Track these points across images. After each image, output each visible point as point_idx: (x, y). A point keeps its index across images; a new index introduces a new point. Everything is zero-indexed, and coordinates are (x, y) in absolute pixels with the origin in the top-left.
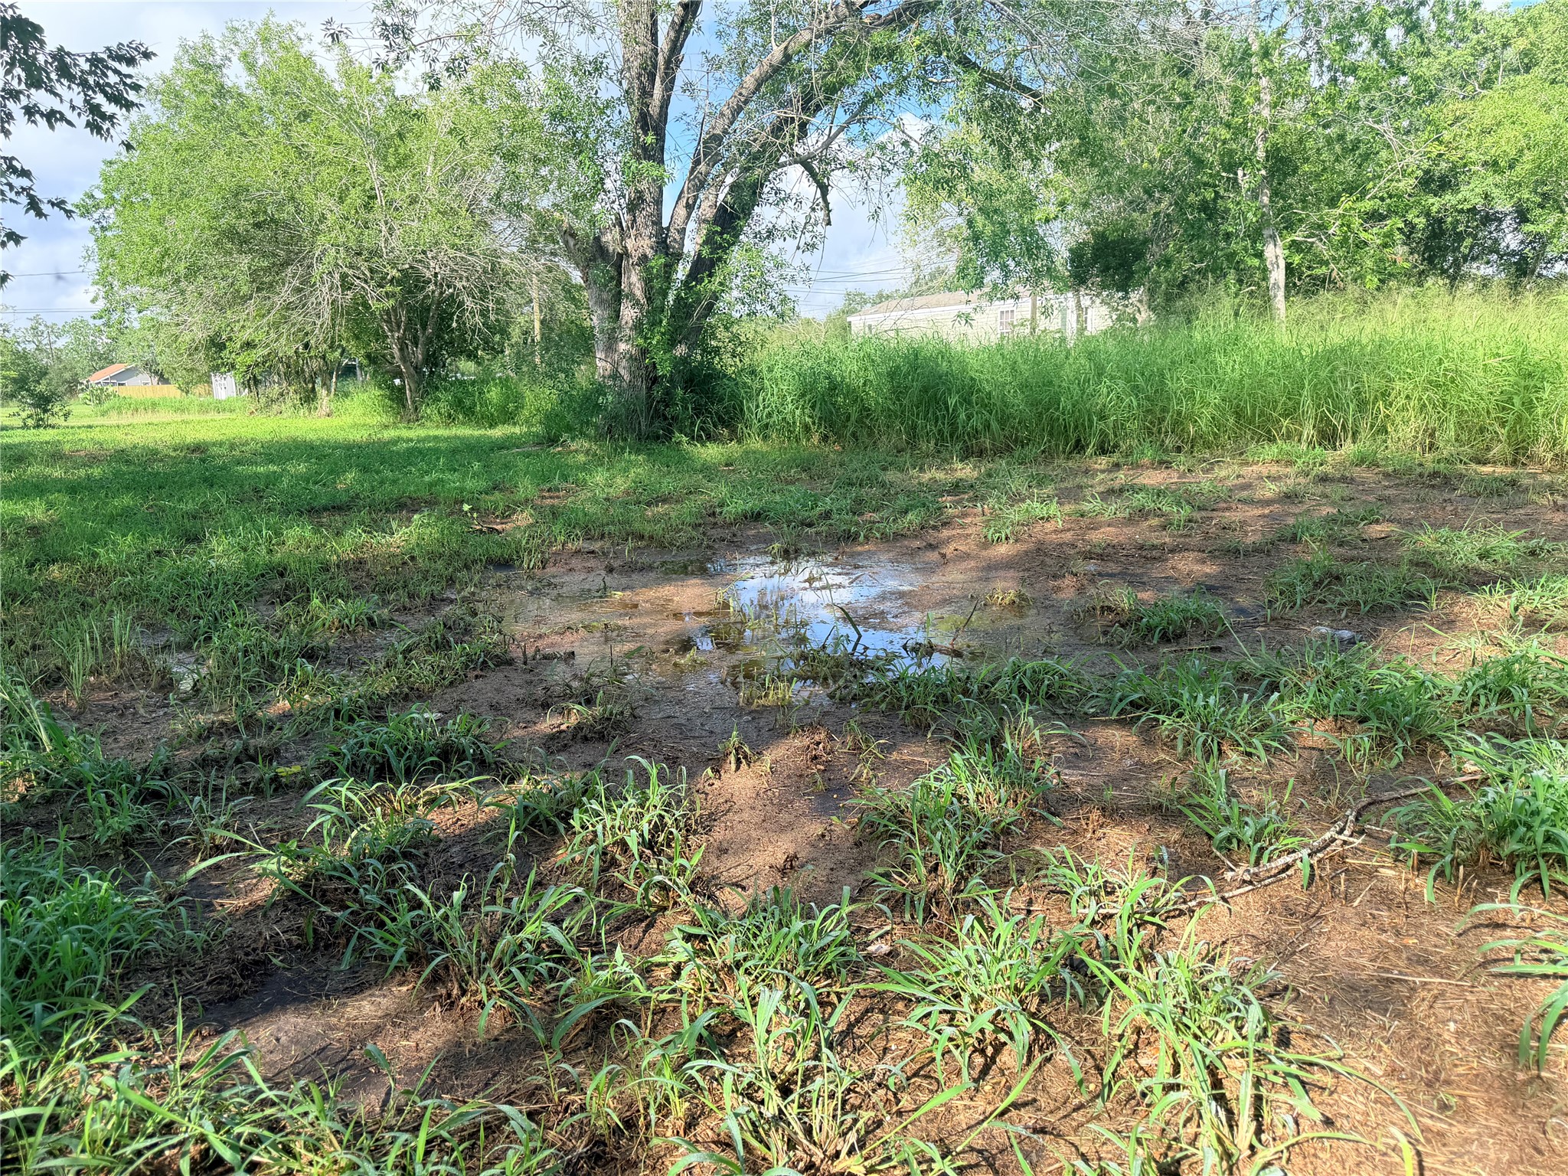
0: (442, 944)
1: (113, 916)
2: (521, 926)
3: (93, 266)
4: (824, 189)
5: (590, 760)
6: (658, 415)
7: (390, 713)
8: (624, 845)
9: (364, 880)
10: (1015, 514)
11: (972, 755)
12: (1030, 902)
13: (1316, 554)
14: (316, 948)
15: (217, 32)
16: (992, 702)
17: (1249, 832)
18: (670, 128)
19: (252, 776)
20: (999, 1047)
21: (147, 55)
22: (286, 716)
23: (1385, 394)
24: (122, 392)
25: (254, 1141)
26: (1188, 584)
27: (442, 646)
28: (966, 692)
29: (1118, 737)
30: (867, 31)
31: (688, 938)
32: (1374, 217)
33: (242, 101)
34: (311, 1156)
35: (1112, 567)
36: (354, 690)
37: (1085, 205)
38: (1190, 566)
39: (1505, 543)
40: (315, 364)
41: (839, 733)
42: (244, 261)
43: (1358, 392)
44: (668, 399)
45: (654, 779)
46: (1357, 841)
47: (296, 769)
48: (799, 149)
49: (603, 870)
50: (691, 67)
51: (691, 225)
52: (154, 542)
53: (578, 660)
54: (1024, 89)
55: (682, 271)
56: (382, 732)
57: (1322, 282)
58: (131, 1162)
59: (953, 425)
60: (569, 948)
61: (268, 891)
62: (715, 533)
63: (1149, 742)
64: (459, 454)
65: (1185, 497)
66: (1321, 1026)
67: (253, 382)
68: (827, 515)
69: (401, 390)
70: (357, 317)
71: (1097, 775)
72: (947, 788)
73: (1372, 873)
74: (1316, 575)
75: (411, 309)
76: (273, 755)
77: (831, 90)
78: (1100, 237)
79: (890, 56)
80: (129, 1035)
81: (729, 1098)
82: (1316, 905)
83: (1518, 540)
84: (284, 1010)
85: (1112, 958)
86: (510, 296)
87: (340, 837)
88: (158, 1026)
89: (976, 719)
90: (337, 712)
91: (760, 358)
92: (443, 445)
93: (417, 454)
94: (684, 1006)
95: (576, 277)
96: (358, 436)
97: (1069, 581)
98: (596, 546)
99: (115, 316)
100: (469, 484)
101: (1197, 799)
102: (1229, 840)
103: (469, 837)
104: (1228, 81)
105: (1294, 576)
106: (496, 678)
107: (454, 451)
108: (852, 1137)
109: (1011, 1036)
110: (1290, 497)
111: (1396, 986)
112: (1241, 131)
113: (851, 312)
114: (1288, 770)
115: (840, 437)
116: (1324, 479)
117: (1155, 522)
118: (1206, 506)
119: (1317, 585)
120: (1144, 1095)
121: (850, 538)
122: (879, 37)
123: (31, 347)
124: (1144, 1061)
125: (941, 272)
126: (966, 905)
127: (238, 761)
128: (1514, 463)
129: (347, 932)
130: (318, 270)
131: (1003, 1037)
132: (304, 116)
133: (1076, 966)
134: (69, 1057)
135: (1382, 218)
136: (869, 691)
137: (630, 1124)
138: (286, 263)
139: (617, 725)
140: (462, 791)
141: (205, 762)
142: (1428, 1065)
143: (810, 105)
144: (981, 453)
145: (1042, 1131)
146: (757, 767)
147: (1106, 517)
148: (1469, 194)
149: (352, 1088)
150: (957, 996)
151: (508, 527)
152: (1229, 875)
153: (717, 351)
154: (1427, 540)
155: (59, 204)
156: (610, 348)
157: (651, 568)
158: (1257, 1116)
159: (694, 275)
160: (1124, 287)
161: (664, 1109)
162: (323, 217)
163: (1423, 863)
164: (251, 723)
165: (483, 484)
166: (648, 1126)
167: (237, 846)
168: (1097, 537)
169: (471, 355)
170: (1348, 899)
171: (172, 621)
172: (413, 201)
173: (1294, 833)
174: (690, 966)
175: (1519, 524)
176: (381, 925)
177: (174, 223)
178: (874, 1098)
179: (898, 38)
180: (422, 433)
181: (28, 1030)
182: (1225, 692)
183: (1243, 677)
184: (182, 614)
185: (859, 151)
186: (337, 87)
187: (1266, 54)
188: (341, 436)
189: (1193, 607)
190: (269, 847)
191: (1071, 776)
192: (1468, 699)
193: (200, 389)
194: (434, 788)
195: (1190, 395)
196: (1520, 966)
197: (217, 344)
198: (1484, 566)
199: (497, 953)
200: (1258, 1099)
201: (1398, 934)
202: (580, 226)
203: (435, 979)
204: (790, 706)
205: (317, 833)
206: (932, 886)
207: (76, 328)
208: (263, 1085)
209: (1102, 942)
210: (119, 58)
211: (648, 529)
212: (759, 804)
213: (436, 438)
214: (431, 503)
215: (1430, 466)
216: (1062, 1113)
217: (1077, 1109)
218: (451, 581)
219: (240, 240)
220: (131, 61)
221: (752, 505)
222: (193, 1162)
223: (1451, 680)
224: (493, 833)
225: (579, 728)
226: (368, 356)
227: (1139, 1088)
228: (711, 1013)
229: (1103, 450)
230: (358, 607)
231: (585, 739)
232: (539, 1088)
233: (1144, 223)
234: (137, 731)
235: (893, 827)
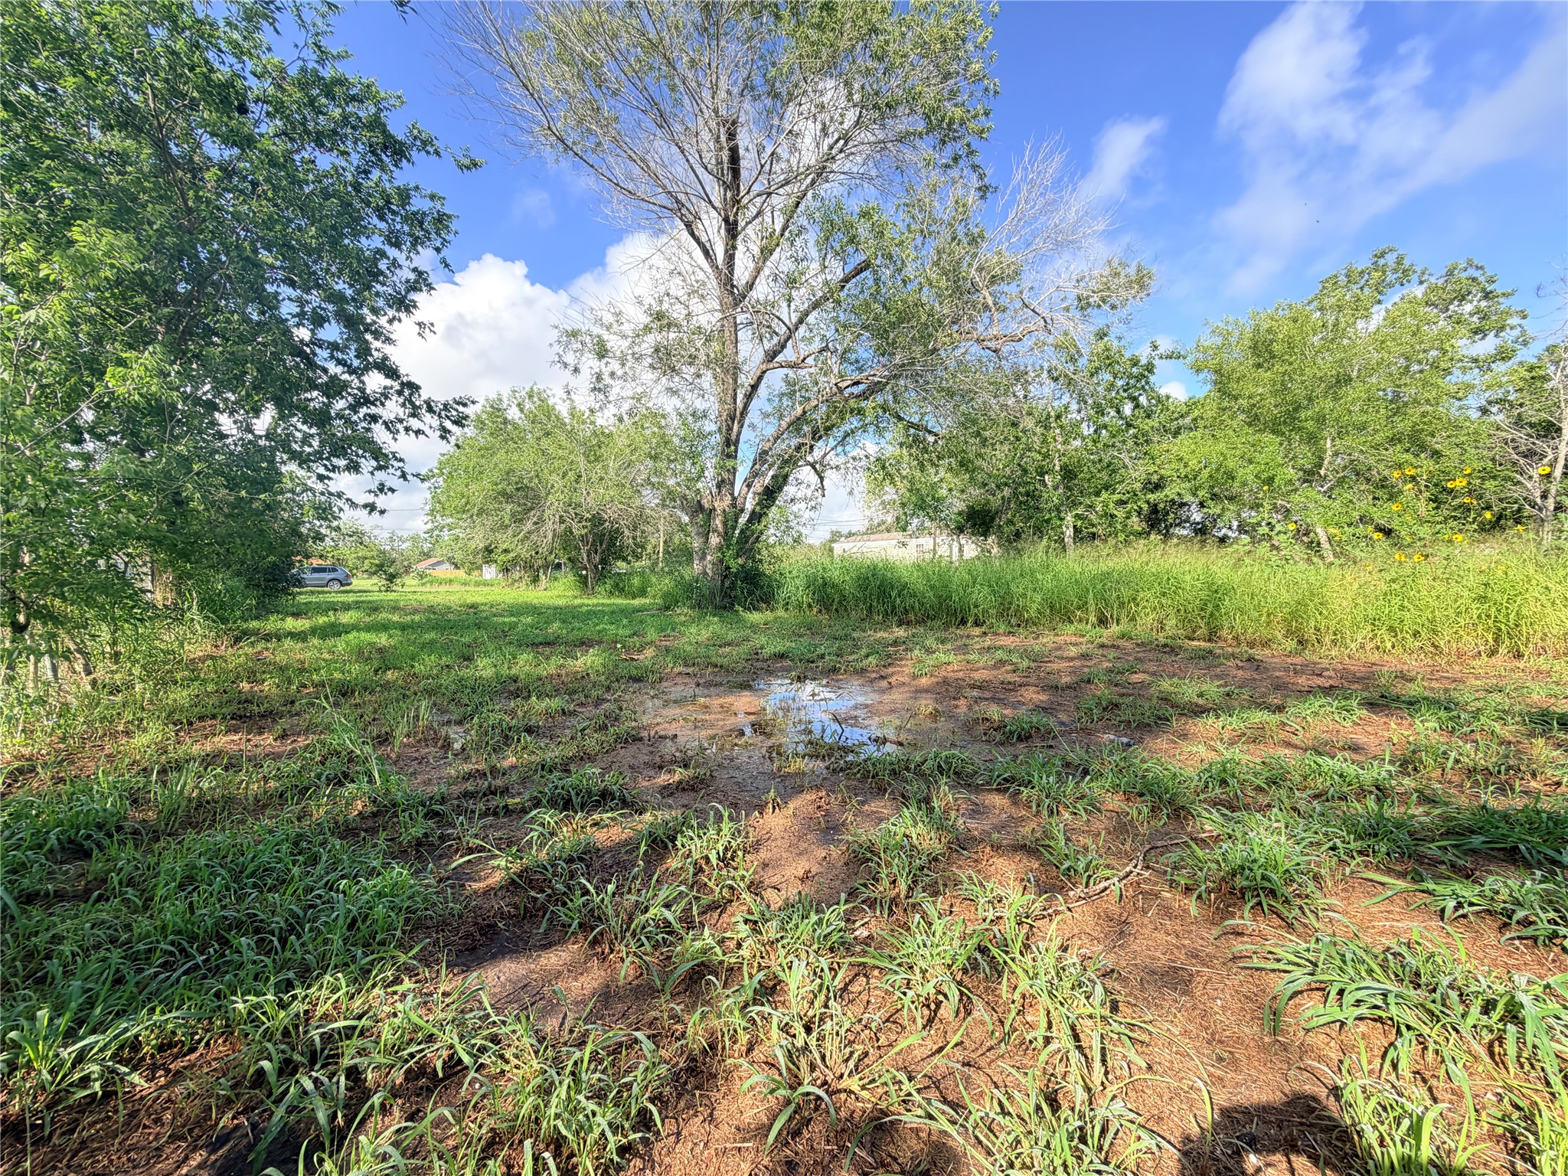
0: (599, 918)
1: (409, 893)
2: (647, 909)
3: (427, 507)
4: (822, 479)
5: (686, 802)
6: (726, 595)
7: (573, 768)
8: (707, 859)
9: (555, 875)
10: (931, 661)
11: (914, 810)
12: (952, 906)
13: (1102, 691)
14: (524, 918)
15: (505, 394)
16: (923, 775)
17: (1081, 866)
18: (741, 445)
19: (493, 804)
20: (938, 1004)
21: (473, 402)
22: (513, 767)
23: (1134, 599)
24: (434, 573)
25: (483, 1050)
26: (1031, 707)
27: (603, 728)
28: (907, 769)
29: (998, 800)
30: (846, 400)
31: (746, 921)
32: (1122, 503)
33: (516, 427)
34: (516, 1062)
35: (988, 695)
36: (553, 753)
37: (963, 491)
38: (1033, 695)
39: (1213, 689)
40: (540, 562)
41: (834, 792)
42: (509, 507)
43: (1118, 597)
44: (732, 587)
45: (726, 818)
46: (1147, 874)
47: (517, 800)
48: (810, 458)
49: (695, 874)
50: (753, 416)
51: (750, 495)
52: (444, 660)
53: (679, 739)
54: (930, 432)
55: (743, 519)
56: (569, 781)
57: (1093, 536)
58: (406, 1061)
59: (894, 608)
60: (676, 925)
61: (498, 879)
62: (759, 665)
63: (1015, 803)
64: (616, 614)
65: (1026, 654)
66: (1136, 998)
67: (506, 570)
68: (822, 656)
69: (586, 577)
70: (566, 539)
71: (986, 824)
72: (900, 831)
73: (1157, 896)
74: (1104, 704)
75: (595, 534)
76: (505, 791)
77: (828, 429)
78: (971, 508)
79: (859, 413)
80: (411, 972)
81: (775, 1032)
82: (1125, 914)
83: (1218, 687)
84: (503, 958)
85: (1005, 946)
86: (649, 529)
87: (541, 846)
88: (428, 966)
89: (914, 787)
90: (543, 766)
91: (785, 565)
92: (606, 609)
93: (591, 614)
94: (745, 968)
95: (686, 519)
96: (561, 602)
97: (962, 702)
98: (690, 670)
99: (436, 532)
100: (621, 632)
101: (1047, 842)
102: (1068, 869)
103: (615, 848)
104: (1039, 430)
105: (1092, 703)
106: (633, 749)
107: (613, 612)
108: (851, 1064)
109: (946, 996)
110: (1084, 656)
111: (1181, 972)
112: (1046, 456)
113: (833, 541)
114: (1100, 824)
115: (828, 610)
116: (1102, 646)
117: (1009, 668)
118: (1037, 659)
119: (1105, 709)
120: (1031, 1042)
121: (835, 670)
122: (852, 403)
123: (388, 548)
124: (1029, 1018)
125: (884, 523)
126: (914, 906)
127: (485, 795)
128: (1210, 640)
129: (544, 909)
130: (547, 512)
131: (941, 998)
132: (548, 434)
133: (983, 950)
134: (374, 986)
135: (1125, 503)
136: (850, 765)
137: (712, 1047)
138: (532, 509)
139: (702, 781)
140: (613, 819)
141: (467, 795)
142: (1207, 1029)
143: (816, 436)
144: (908, 623)
145: (968, 1064)
146: (785, 811)
147: (981, 664)
148: (1170, 492)
149: (544, 1014)
150: (911, 968)
151: (641, 657)
152: (1071, 893)
153: (761, 561)
154: (1166, 685)
155: (417, 476)
156: (703, 558)
157: (721, 684)
158: (1104, 1061)
159: (750, 521)
160: (985, 534)
161: (734, 1040)
162: (553, 486)
163: (1188, 890)
164: (494, 770)
165: (628, 632)
166: (724, 1048)
167: (481, 849)
168: (977, 676)
169: (624, 559)
170: (1145, 912)
171: (452, 707)
172: (602, 479)
173: (1108, 866)
174: (750, 941)
175: (1218, 677)
176: (564, 904)
177: (473, 487)
178: (863, 1036)
179: (863, 404)
180: (595, 601)
181: (353, 967)
182: (1059, 774)
183: (1068, 765)
184: (459, 704)
185: (842, 459)
186: (567, 421)
187: (1058, 417)
188: (551, 602)
189: (1035, 720)
190: (500, 849)
191: (972, 824)
192: (1202, 784)
193: (476, 573)
194: (597, 817)
195: (1024, 596)
196: (1256, 962)
197: (489, 550)
198: (1201, 701)
199: (633, 926)
200: (1103, 1049)
201: (1177, 936)
202: (690, 495)
203: (595, 942)
204: (804, 774)
205: (530, 843)
206: (893, 893)
207: (414, 539)
208: (490, 1010)
209: (998, 935)
210: (458, 403)
211: (720, 661)
212: (786, 835)
213: (603, 605)
214: (599, 642)
215: (1162, 640)
216: (980, 1052)
217: (989, 1050)
218: (608, 689)
219: (508, 497)
220: (465, 405)
221: (779, 648)
222: (445, 1063)
223: (1190, 772)
224: (631, 846)
225: (680, 782)
226: (569, 559)
227: (1028, 1037)
228: (762, 973)
229: (977, 624)
230: (555, 703)
231: (684, 789)
232: (656, 1019)
233: (995, 502)
234: (428, 773)
235: (869, 855)
